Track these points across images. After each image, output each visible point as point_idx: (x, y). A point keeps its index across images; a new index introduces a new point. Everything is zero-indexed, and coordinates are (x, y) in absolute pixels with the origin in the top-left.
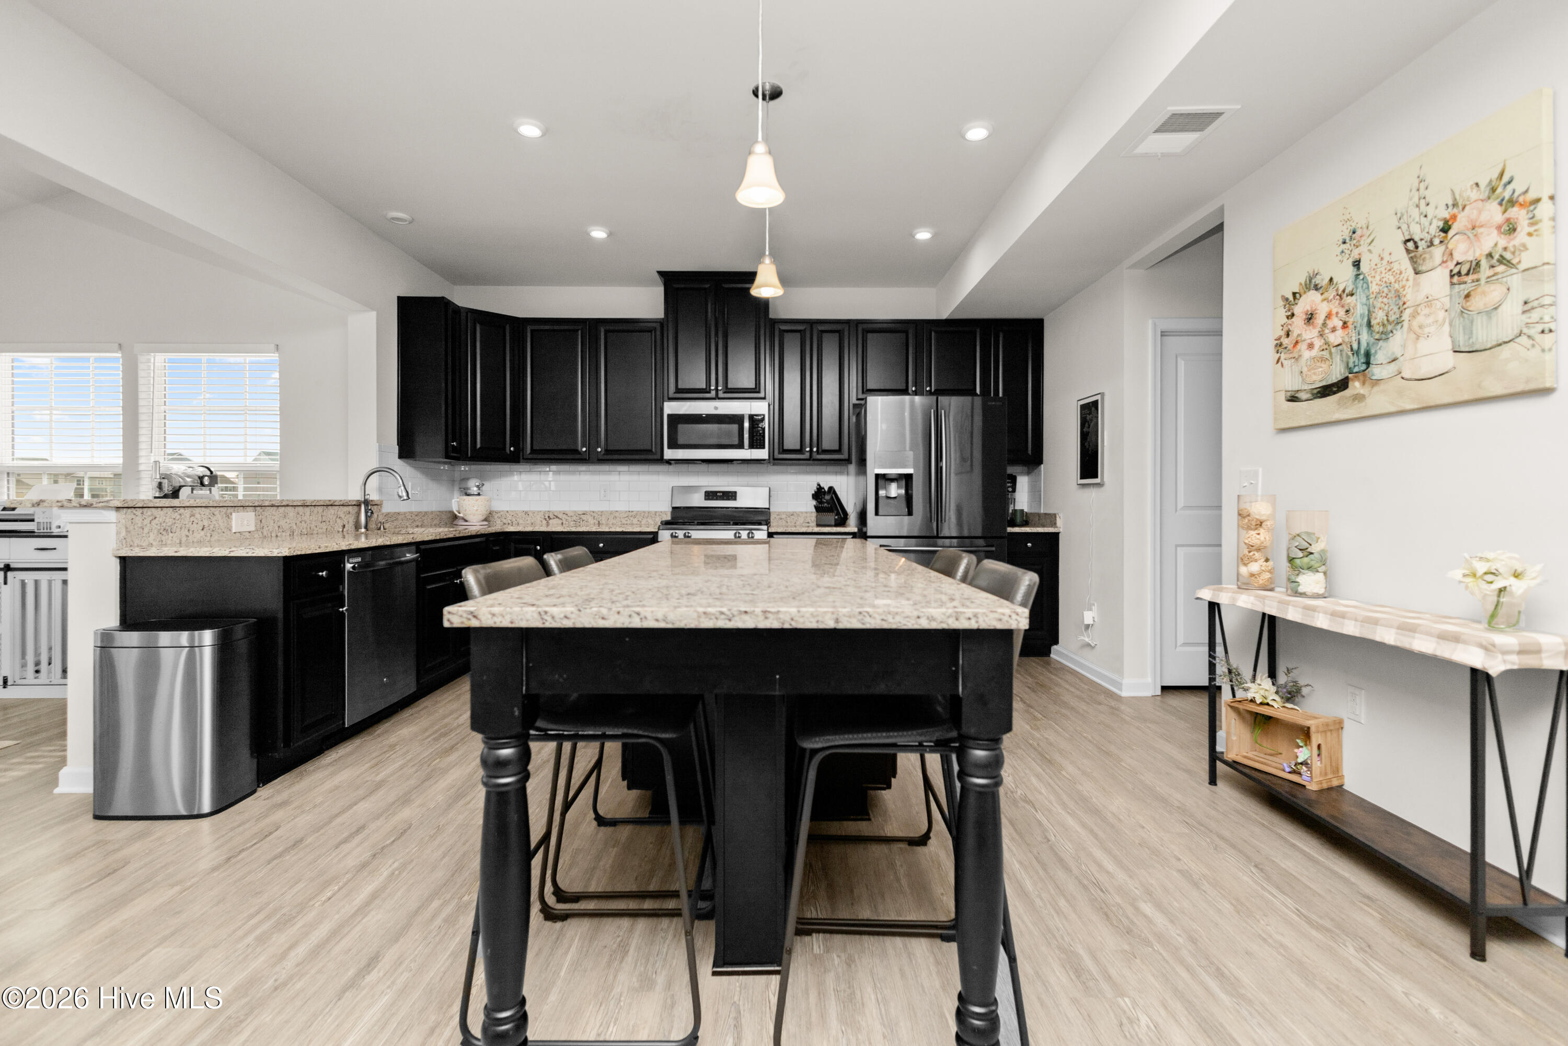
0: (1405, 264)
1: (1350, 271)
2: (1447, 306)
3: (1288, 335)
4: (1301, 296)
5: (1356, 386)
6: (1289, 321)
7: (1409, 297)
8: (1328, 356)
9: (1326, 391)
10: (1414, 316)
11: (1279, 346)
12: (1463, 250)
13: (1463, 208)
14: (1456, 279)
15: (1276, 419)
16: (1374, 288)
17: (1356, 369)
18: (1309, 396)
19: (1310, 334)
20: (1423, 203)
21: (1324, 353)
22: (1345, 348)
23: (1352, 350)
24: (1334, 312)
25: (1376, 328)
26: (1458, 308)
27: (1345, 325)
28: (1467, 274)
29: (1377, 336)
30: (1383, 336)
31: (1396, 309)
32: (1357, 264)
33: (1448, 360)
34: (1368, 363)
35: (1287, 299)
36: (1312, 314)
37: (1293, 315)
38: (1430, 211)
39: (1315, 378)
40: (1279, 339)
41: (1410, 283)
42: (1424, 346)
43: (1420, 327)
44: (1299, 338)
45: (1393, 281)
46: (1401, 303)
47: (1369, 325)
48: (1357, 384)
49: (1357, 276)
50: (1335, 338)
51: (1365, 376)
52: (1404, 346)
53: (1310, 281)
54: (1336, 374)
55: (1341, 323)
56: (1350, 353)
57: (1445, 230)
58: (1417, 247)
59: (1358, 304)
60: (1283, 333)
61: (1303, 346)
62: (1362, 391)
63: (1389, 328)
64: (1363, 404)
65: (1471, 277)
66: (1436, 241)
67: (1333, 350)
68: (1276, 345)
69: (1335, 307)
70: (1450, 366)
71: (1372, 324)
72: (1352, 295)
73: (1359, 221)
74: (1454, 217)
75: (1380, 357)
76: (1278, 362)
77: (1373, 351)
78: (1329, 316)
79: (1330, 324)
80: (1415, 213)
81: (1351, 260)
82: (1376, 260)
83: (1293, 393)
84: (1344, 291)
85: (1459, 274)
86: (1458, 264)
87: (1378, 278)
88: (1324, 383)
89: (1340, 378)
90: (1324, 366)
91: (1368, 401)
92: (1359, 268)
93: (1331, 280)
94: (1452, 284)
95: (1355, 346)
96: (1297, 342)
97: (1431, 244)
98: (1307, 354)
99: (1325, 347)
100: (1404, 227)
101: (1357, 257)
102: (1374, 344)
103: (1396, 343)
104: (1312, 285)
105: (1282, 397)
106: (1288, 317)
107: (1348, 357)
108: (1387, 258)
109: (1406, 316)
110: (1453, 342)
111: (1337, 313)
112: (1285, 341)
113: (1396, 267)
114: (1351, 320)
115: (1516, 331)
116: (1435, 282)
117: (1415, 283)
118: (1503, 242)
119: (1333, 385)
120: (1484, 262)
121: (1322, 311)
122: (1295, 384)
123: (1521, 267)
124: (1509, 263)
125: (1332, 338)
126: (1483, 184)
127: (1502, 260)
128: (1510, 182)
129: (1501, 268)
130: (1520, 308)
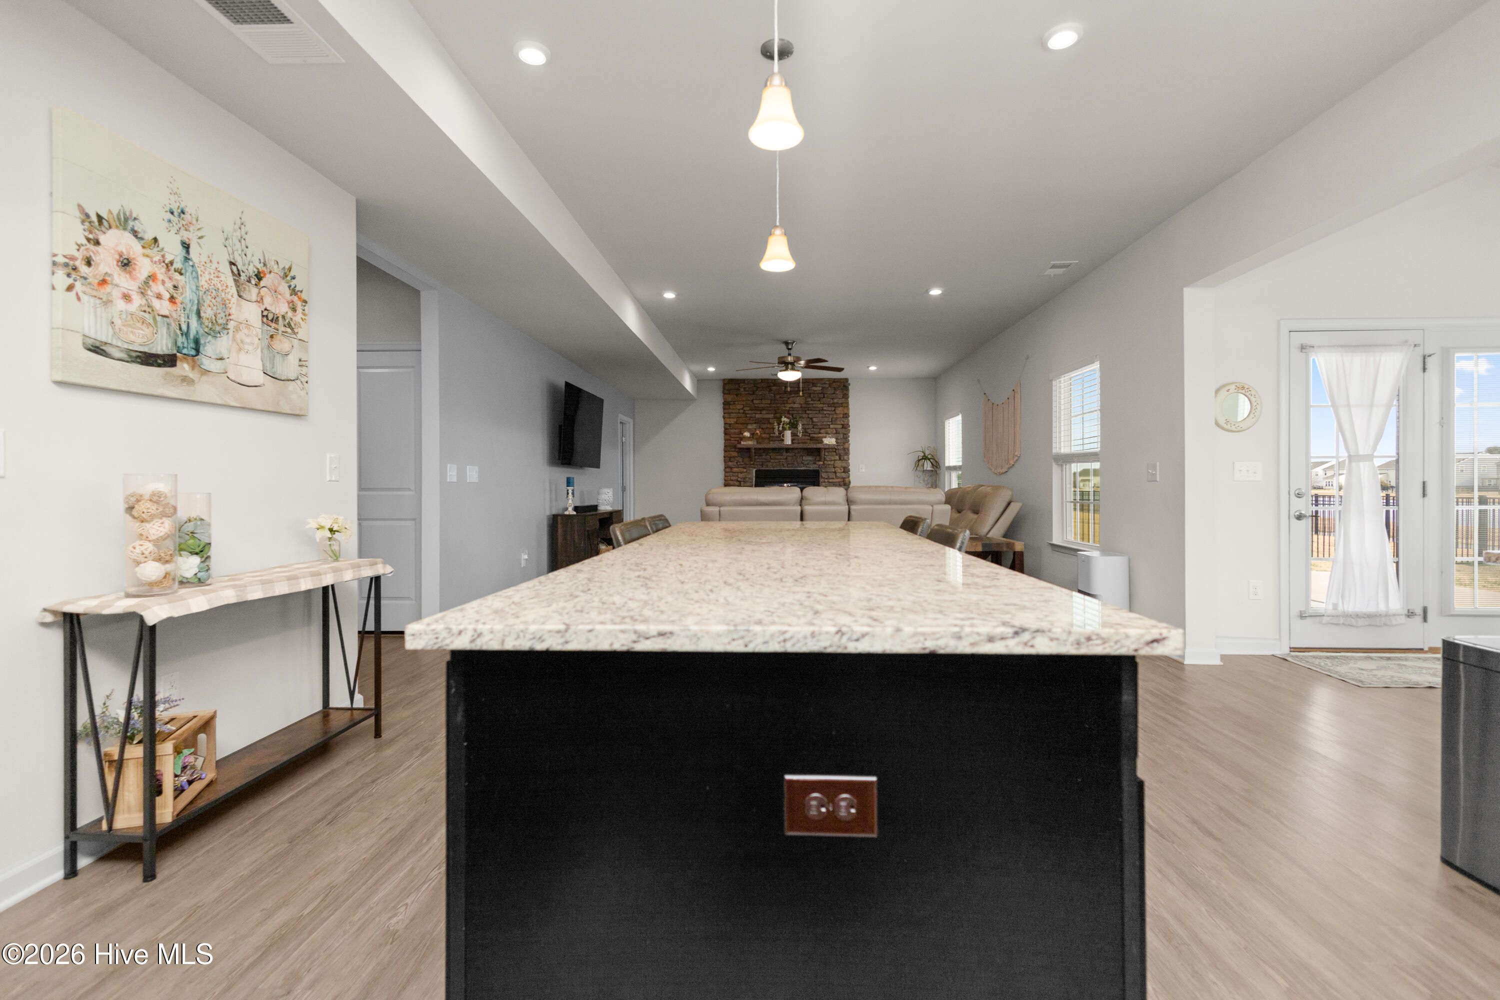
1: (179, 251)
2: (260, 337)
4: (110, 227)
5: (183, 368)
6: (92, 247)
7: (232, 311)
8: (151, 321)
9: (148, 359)
10: (237, 329)
11: (69, 268)
12: (267, 301)
13: (270, 272)
14: (264, 319)
16: (203, 282)
17: (185, 351)
18: (123, 356)
19: (123, 281)
20: (243, 242)
21: (147, 315)
22: (173, 324)
23: (180, 329)
24: (160, 277)
25: (206, 322)
26: (266, 342)
27: (172, 299)
28: (272, 321)
29: (206, 330)
30: (212, 333)
31: (223, 315)
32: (186, 246)
33: (260, 378)
34: (197, 351)
35: (88, 215)
36: (129, 261)
37: (98, 242)
38: (249, 252)
39: (132, 338)
40: (73, 259)
41: (235, 300)
42: (244, 358)
43: (241, 341)
44: (107, 278)
45: (221, 289)
46: (227, 313)
47: (198, 313)
48: (186, 366)
49: (186, 258)
50: (163, 307)
51: (194, 361)
52: (229, 351)
53: (127, 220)
54: (162, 346)
55: (169, 295)
56: (178, 332)
57: (259, 277)
58: (240, 275)
59: (189, 288)
61: (115, 294)
62: (191, 375)
63: (217, 328)
64: (192, 388)
65: (273, 324)
66: (253, 282)
67: (159, 318)
68: (67, 265)
69: (161, 272)
70: (261, 382)
71: (202, 315)
72: (181, 274)
73: (190, 207)
74: (265, 274)
75: (210, 348)
77: (202, 341)
78: (152, 277)
79: (154, 288)
80: (240, 246)
81: (179, 237)
82: (204, 257)
83: (98, 344)
84: (172, 263)
85: (267, 317)
86: (266, 309)
87: (207, 276)
88: (146, 349)
89: (166, 352)
90: (148, 331)
91: (195, 386)
92: (188, 252)
93: (156, 240)
94: (262, 321)
95: (184, 328)
96: (104, 281)
97: (249, 280)
98: (121, 304)
99: (148, 310)
102: (203, 335)
107: (177, 335)
109: (231, 325)
110: (263, 365)
111: (163, 282)
114: (179, 299)
115: (296, 376)
116: (250, 313)
117: (239, 305)
118: (290, 314)
119: (156, 356)
120: (280, 319)
121: (144, 267)
122: (103, 334)
123: (299, 336)
124: (292, 329)
125: (156, 303)
126: (281, 266)
127: (289, 325)
128: (293, 278)
129: (289, 330)
130: (297, 363)
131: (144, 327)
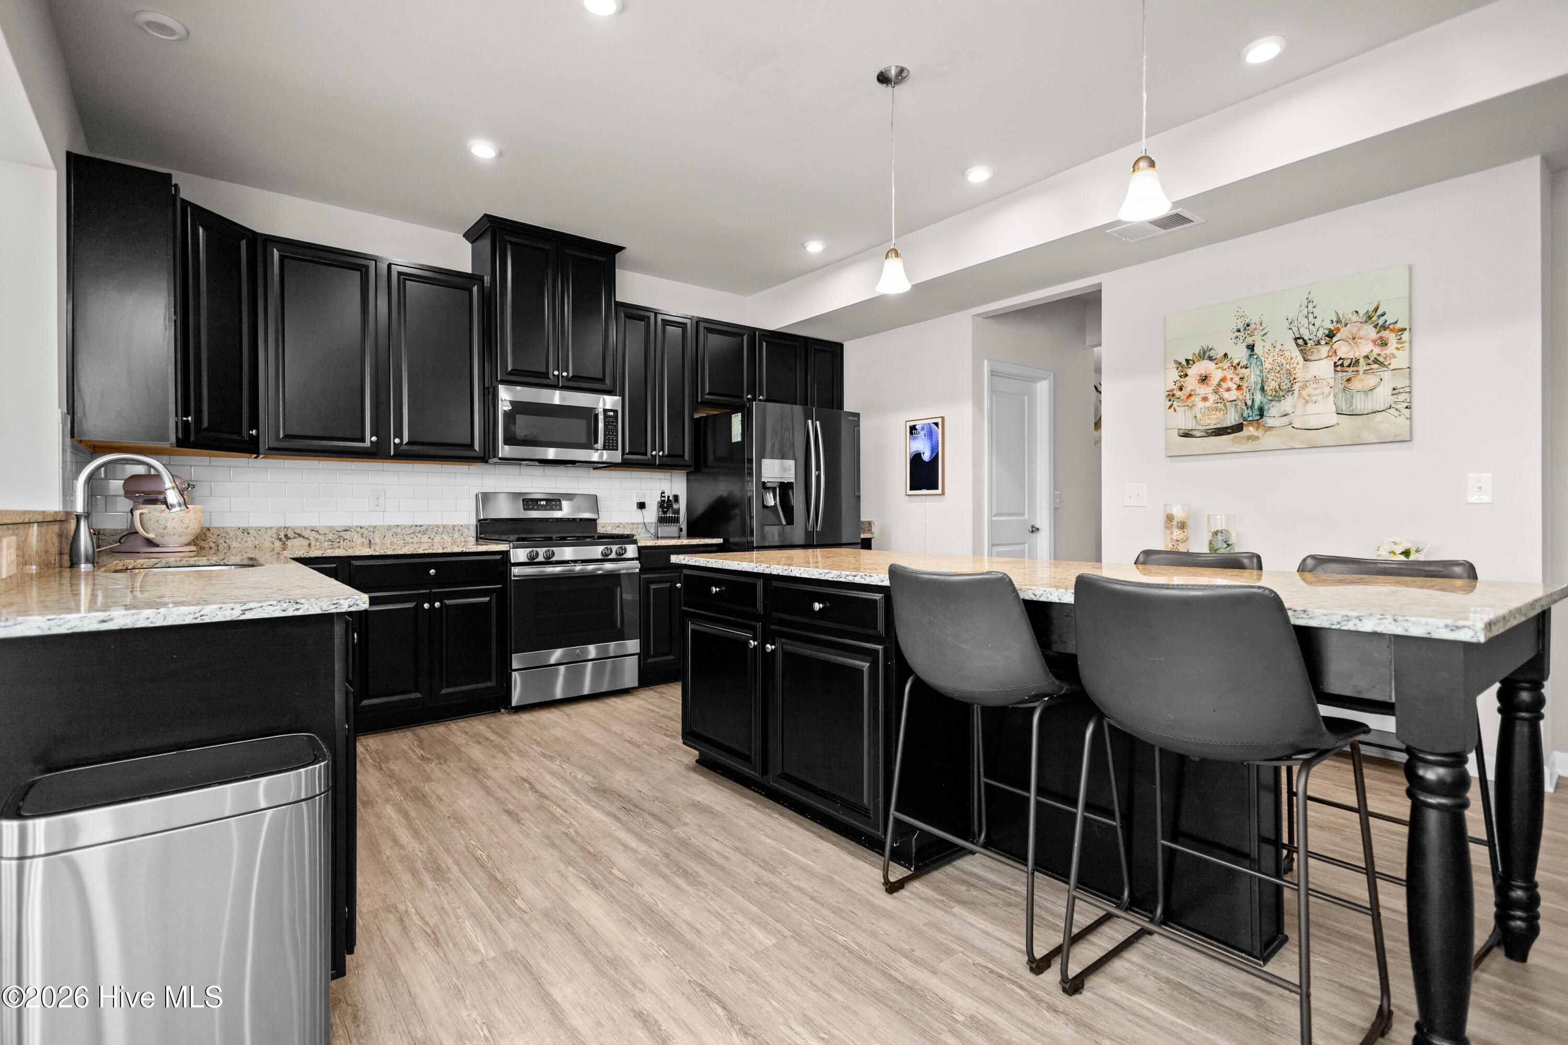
0: (1296, 353)
1: (1245, 352)
2: (1332, 384)
3: (1181, 389)
4: (1194, 363)
5: (1250, 430)
6: (1183, 380)
7: (1298, 375)
8: (1223, 407)
9: (1220, 432)
10: (1304, 387)
11: (1171, 396)
12: (1344, 351)
13: (1346, 325)
14: (1339, 368)
15: (1167, 449)
16: (1267, 365)
17: (1250, 419)
18: (1203, 434)
19: (1203, 390)
20: (1311, 316)
21: (1218, 405)
22: (1240, 403)
23: (1246, 404)
24: (1229, 377)
25: (1270, 393)
26: (1341, 387)
27: (1239, 388)
28: (1349, 366)
29: (1270, 398)
30: (1276, 399)
31: (1287, 381)
32: (1251, 348)
33: (1334, 419)
34: (1262, 415)
35: (1180, 363)
36: (1206, 377)
37: (1186, 375)
38: (1318, 321)
39: (1209, 422)
40: (1172, 390)
41: (1301, 365)
42: (1312, 408)
43: (1309, 396)
44: (1192, 393)
45: (1285, 363)
46: (1292, 379)
47: (1262, 389)
48: (1251, 429)
49: (1251, 356)
50: (1231, 395)
51: (1259, 424)
52: (1295, 407)
53: (1204, 353)
54: (1231, 419)
55: (1236, 386)
56: (1244, 407)
57: (1331, 335)
58: (1306, 344)
59: (1252, 376)
60: (1175, 387)
61: (1197, 399)
62: (1256, 434)
63: (1281, 393)
64: (1257, 442)
65: (1351, 369)
66: (1323, 342)
67: (1228, 404)
68: (1168, 395)
69: (1229, 374)
70: (1334, 422)
71: (1266, 389)
72: (1246, 368)
73: (1253, 318)
74: (1338, 330)
75: (1274, 410)
76: (1170, 407)
77: (1266, 408)
78: (1224, 380)
79: (1225, 385)
80: (1305, 322)
81: (1245, 344)
82: (1268, 346)
83: (1186, 432)
84: (1238, 364)
85: (1342, 365)
86: (1340, 359)
87: (1271, 359)
88: (1219, 426)
89: (1234, 423)
90: (1219, 414)
91: (1261, 440)
92: (1253, 351)
93: (1226, 355)
94: (1336, 371)
95: (1249, 403)
96: (1190, 395)
97: (1318, 343)
98: (1201, 405)
99: (1219, 401)
100: (1295, 329)
101: (1252, 343)
102: (1266, 403)
103: (1287, 404)
104: (1206, 355)
105: (1175, 433)
106: (1181, 376)
107: (1243, 410)
108: (1279, 347)
109: (1296, 387)
110: (1337, 408)
111: (1232, 379)
112: (1178, 393)
113: (1287, 354)
114: (1245, 385)
115: (1387, 405)
116: (1323, 368)
117: (1304, 367)
118: (1377, 350)
119: (1228, 428)
120: (1362, 361)
121: (1216, 375)
122: (1189, 425)
123: (1391, 367)
124: (1381, 364)
125: (1226, 395)
126: (1361, 313)
127: (1376, 361)
128: (1383, 314)
129: (1376, 366)
130: (1390, 392)
131: (1217, 413)
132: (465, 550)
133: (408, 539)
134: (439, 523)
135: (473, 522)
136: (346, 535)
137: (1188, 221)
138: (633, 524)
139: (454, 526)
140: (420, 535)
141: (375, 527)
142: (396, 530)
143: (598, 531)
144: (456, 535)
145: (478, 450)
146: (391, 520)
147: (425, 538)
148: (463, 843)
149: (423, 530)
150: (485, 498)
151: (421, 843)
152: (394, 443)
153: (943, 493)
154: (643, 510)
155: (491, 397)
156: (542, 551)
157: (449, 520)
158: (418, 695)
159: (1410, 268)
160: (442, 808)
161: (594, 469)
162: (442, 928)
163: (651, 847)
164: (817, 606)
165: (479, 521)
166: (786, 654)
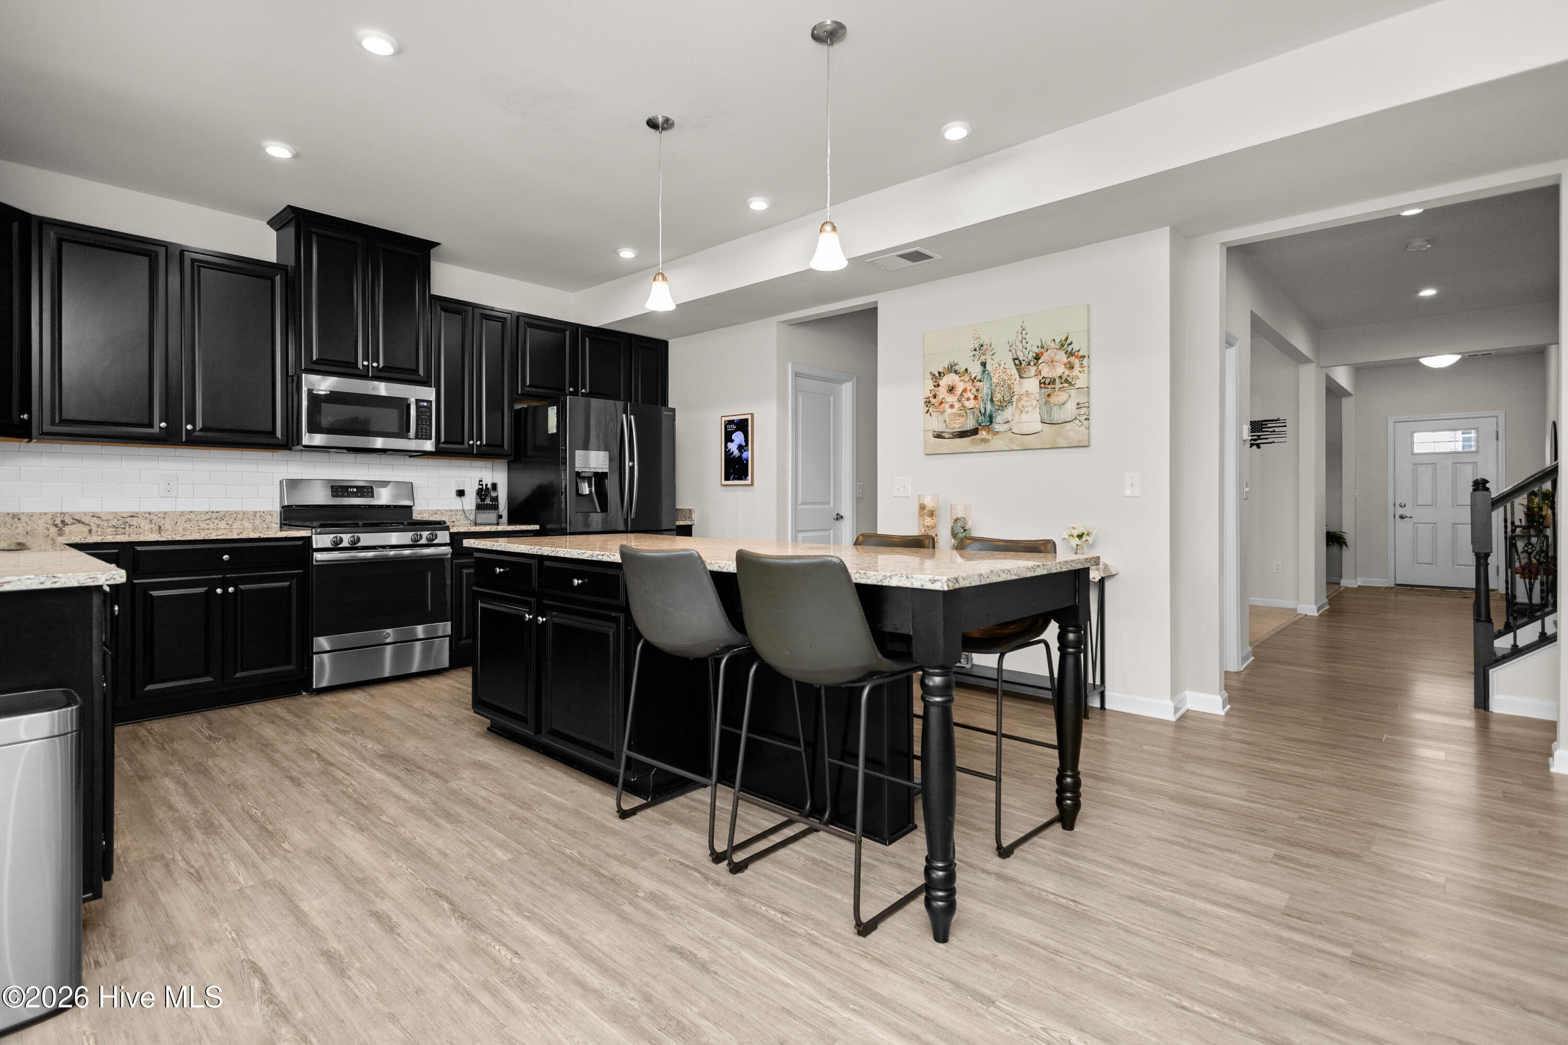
0: (1014, 371)
1: (980, 368)
2: (1038, 398)
3: (935, 397)
4: (944, 375)
5: (983, 434)
6: (936, 389)
7: (1016, 389)
8: (964, 414)
9: (962, 434)
10: (1019, 400)
11: (928, 403)
12: (1046, 372)
13: (1047, 350)
14: (1043, 385)
15: (925, 448)
16: (995, 380)
17: (983, 424)
18: (951, 436)
19: (951, 399)
20: (1024, 341)
21: (962, 412)
22: (976, 411)
23: (980, 412)
24: (969, 388)
25: (997, 403)
26: (1044, 401)
27: (976, 398)
28: (1049, 384)
29: (997, 408)
30: (1001, 408)
31: (1008, 394)
32: (984, 364)
33: (1038, 426)
34: (991, 422)
35: (934, 375)
36: (953, 387)
37: (939, 385)
38: (1028, 346)
39: (954, 425)
40: (928, 398)
41: (1017, 382)
42: (1024, 417)
43: (1023, 407)
44: (943, 400)
45: (1007, 379)
46: (1011, 392)
47: (992, 400)
48: (984, 432)
49: (984, 371)
50: (970, 404)
51: (989, 429)
52: (1013, 415)
53: (952, 367)
54: (970, 424)
55: (973, 396)
56: (979, 415)
57: (1037, 358)
58: (1021, 364)
59: (985, 387)
60: (931, 395)
61: (946, 406)
62: (987, 437)
63: (1005, 404)
64: (988, 444)
65: (1051, 386)
66: (1032, 363)
67: (968, 411)
68: (926, 402)
69: (969, 386)
70: (1040, 429)
71: (994, 400)
72: (981, 381)
73: (986, 340)
74: (1042, 353)
75: (999, 418)
76: (927, 412)
77: (994, 415)
78: (965, 390)
79: (966, 395)
80: (1020, 345)
81: (979, 362)
82: (996, 365)
83: (939, 433)
84: (975, 378)
85: (1044, 383)
86: (1043, 378)
87: (997, 375)
88: (961, 430)
89: (972, 428)
90: (962, 420)
91: (991, 443)
92: (985, 367)
93: (966, 370)
94: (1041, 387)
95: (983, 411)
96: (942, 403)
97: (1029, 364)
98: (949, 411)
99: (962, 408)
100: (1014, 351)
101: (984, 360)
102: (995, 411)
103: (1008, 413)
104: (952, 369)
105: (931, 434)
106: (935, 386)
107: (978, 417)
108: (1003, 365)
109: (1015, 399)
110: (1041, 417)
111: (971, 390)
112: (933, 401)
113: (1008, 371)
114: (980, 396)
115: (1074, 417)
116: (1031, 385)
117: (1020, 383)
118: (1067, 372)
119: (967, 431)
120: (1057, 380)
121: (960, 387)
122: (940, 428)
123: (1076, 386)
124: (1070, 383)
125: (967, 404)
126: (1057, 341)
127: (1066, 381)
128: (1071, 344)
129: (1066, 385)
130: (1075, 406)
131: (961, 418)
132: (262, 536)
133: (203, 525)
134: (238, 508)
135: (277, 508)
136: (134, 521)
137: (931, 257)
138: (451, 511)
139: (255, 513)
140: (216, 522)
141: (165, 513)
142: (188, 516)
143: (414, 518)
144: (258, 522)
145: (280, 437)
146: (183, 506)
147: (222, 525)
148: (239, 804)
149: (221, 516)
150: (293, 484)
151: (197, 807)
152: (186, 429)
153: (752, 484)
154: (462, 498)
155: (293, 384)
156: (346, 539)
157: (250, 507)
158: (209, 679)
159: (1089, 307)
160: (223, 778)
161: (411, 457)
162: (207, 869)
163: (423, 798)
164: (576, 582)
165: (283, 507)
166: (556, 625)
